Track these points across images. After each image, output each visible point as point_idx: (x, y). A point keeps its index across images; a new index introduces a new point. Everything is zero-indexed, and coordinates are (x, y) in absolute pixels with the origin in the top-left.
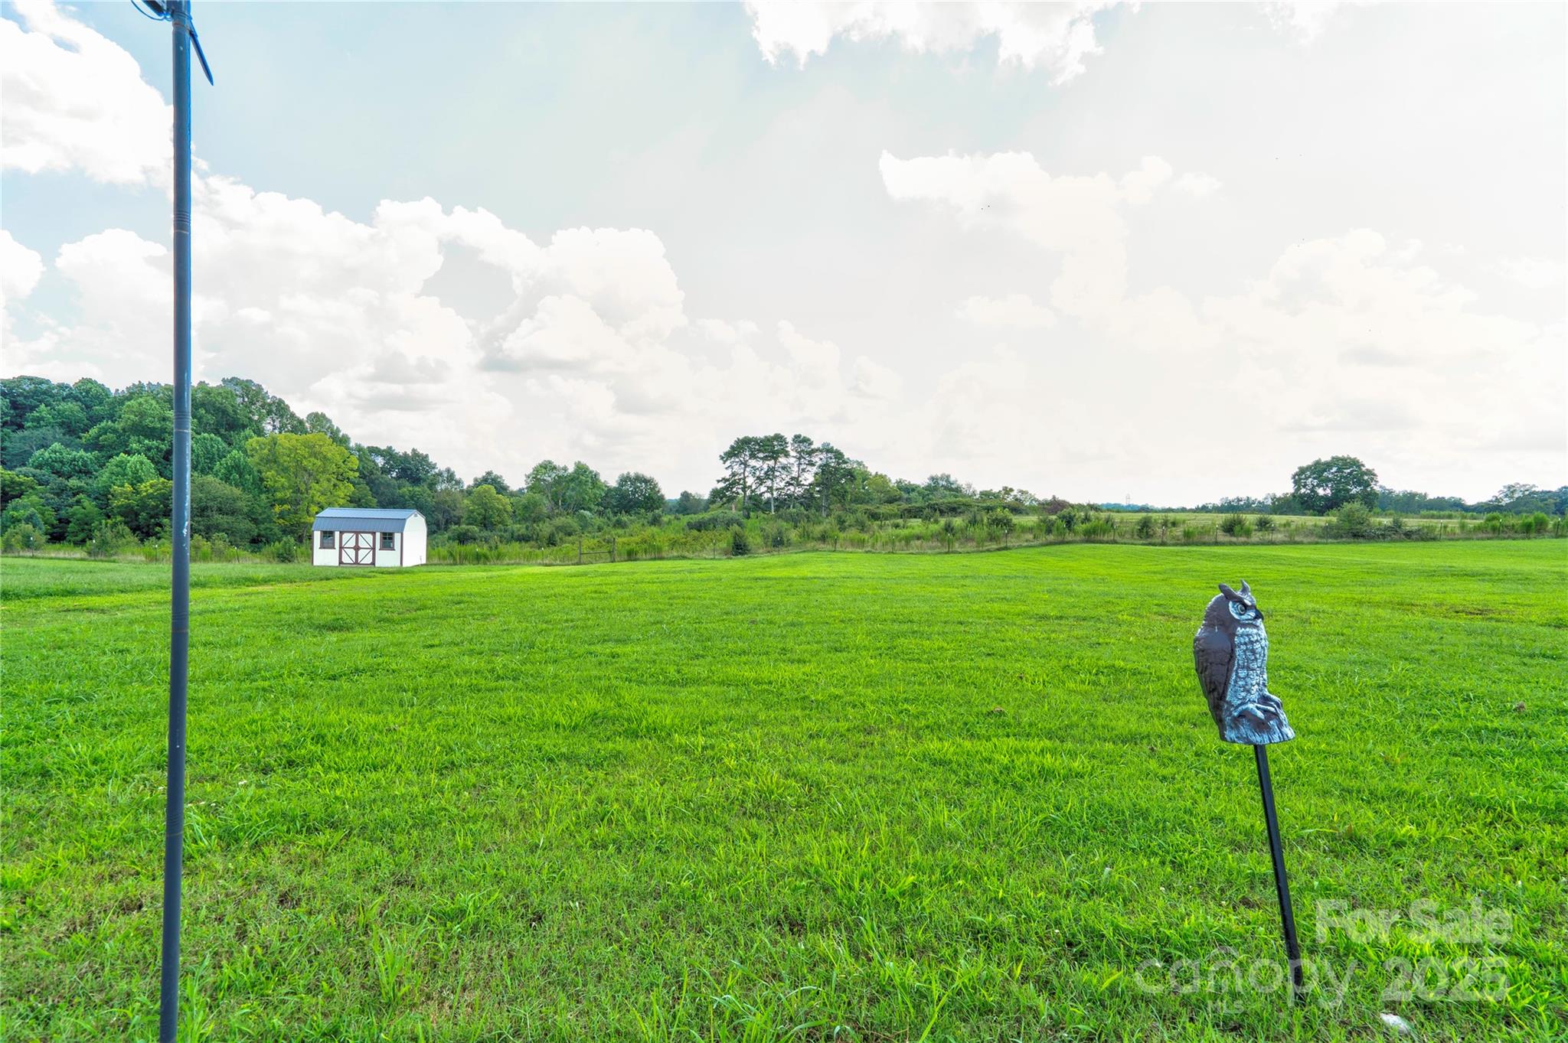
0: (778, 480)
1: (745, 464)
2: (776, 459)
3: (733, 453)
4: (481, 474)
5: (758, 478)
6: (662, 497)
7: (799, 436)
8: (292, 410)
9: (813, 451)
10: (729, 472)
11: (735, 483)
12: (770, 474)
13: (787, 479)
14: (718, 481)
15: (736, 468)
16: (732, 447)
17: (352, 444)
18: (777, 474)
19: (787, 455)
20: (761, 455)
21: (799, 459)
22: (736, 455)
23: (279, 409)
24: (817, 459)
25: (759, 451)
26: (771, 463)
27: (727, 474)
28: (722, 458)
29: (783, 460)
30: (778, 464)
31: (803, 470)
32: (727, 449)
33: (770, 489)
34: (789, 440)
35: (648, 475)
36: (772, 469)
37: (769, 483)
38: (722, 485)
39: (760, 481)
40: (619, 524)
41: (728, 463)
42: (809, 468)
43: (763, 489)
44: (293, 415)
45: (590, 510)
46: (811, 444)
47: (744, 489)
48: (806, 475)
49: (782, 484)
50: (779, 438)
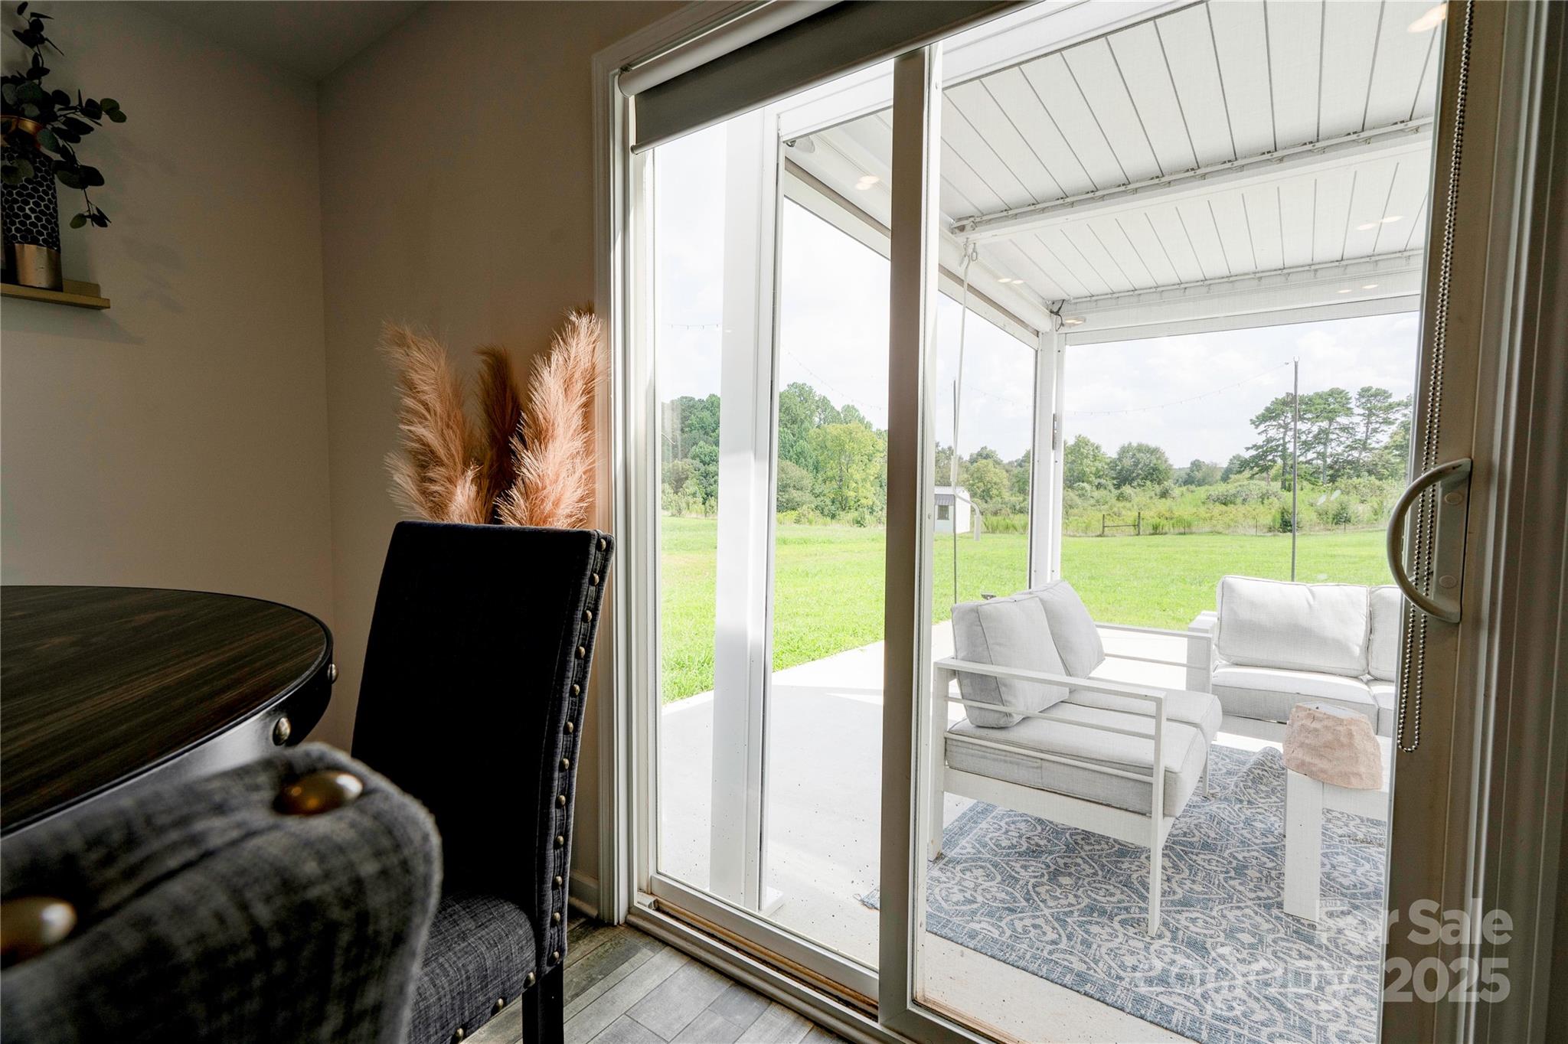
0: (1334, 444)
1: (1286, 427)
2: (1331, 420)
3: (1270, 415)
4: (976, 450)
5: (1305, 443)
6: (1170, 468)
7: (1368, 389)
8: (832, 404)
9: (1390, 407)
10: (1263, 437)
11: (1274, 450)
12: (1323, 437)
13: (1348, 443)
14: (1248, 449)
15: (1272, 433)
16: (1267, 409)
17: (874, 429)
18: (1332, 436)
19: (1349, 412)
20: (1309, 416)
21: (1369, 416)
22: (1271, 418)
23: (824, 404)
24: (1398, 416)
25: (1306, 411)
26: (1325, 424)
27: (1260, 440)
28: (1253, 422)
29: (1343, 420)
30: (1335, 425)
31: (1375, 431)
32: (1261, 411)
33: (1322, 456)
34: (1353, 394)
35: (1153, 444)
36: (1324, 432)
37: (1320, 448)
38: (1253, 452)
39: (1307, 446)
40: (1120, 497)
41: (1262, 427)
42: (1384, 427)
43: (1311, 455)
44: (833, 408)
45: (1089, 482)
46: (1390, 396)
47: (1284, 457)
48: (1379, 436)
49: (1340, 449)
50: (1337, 394)
